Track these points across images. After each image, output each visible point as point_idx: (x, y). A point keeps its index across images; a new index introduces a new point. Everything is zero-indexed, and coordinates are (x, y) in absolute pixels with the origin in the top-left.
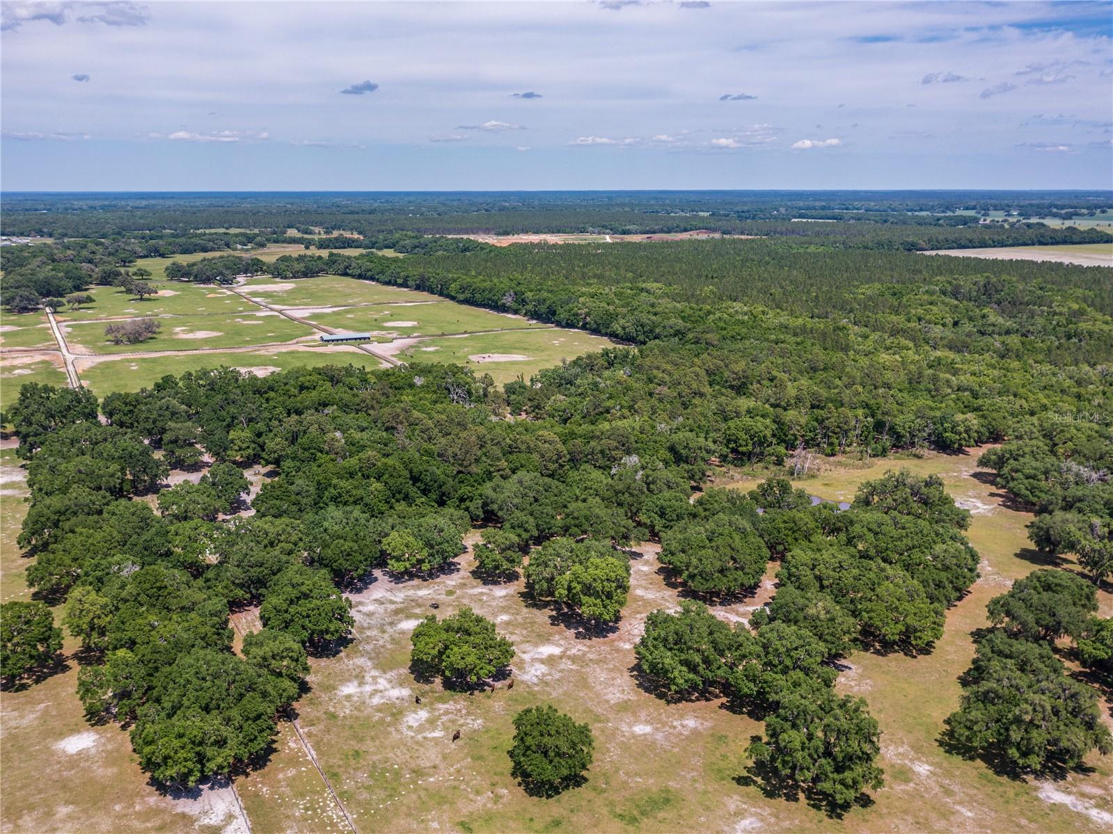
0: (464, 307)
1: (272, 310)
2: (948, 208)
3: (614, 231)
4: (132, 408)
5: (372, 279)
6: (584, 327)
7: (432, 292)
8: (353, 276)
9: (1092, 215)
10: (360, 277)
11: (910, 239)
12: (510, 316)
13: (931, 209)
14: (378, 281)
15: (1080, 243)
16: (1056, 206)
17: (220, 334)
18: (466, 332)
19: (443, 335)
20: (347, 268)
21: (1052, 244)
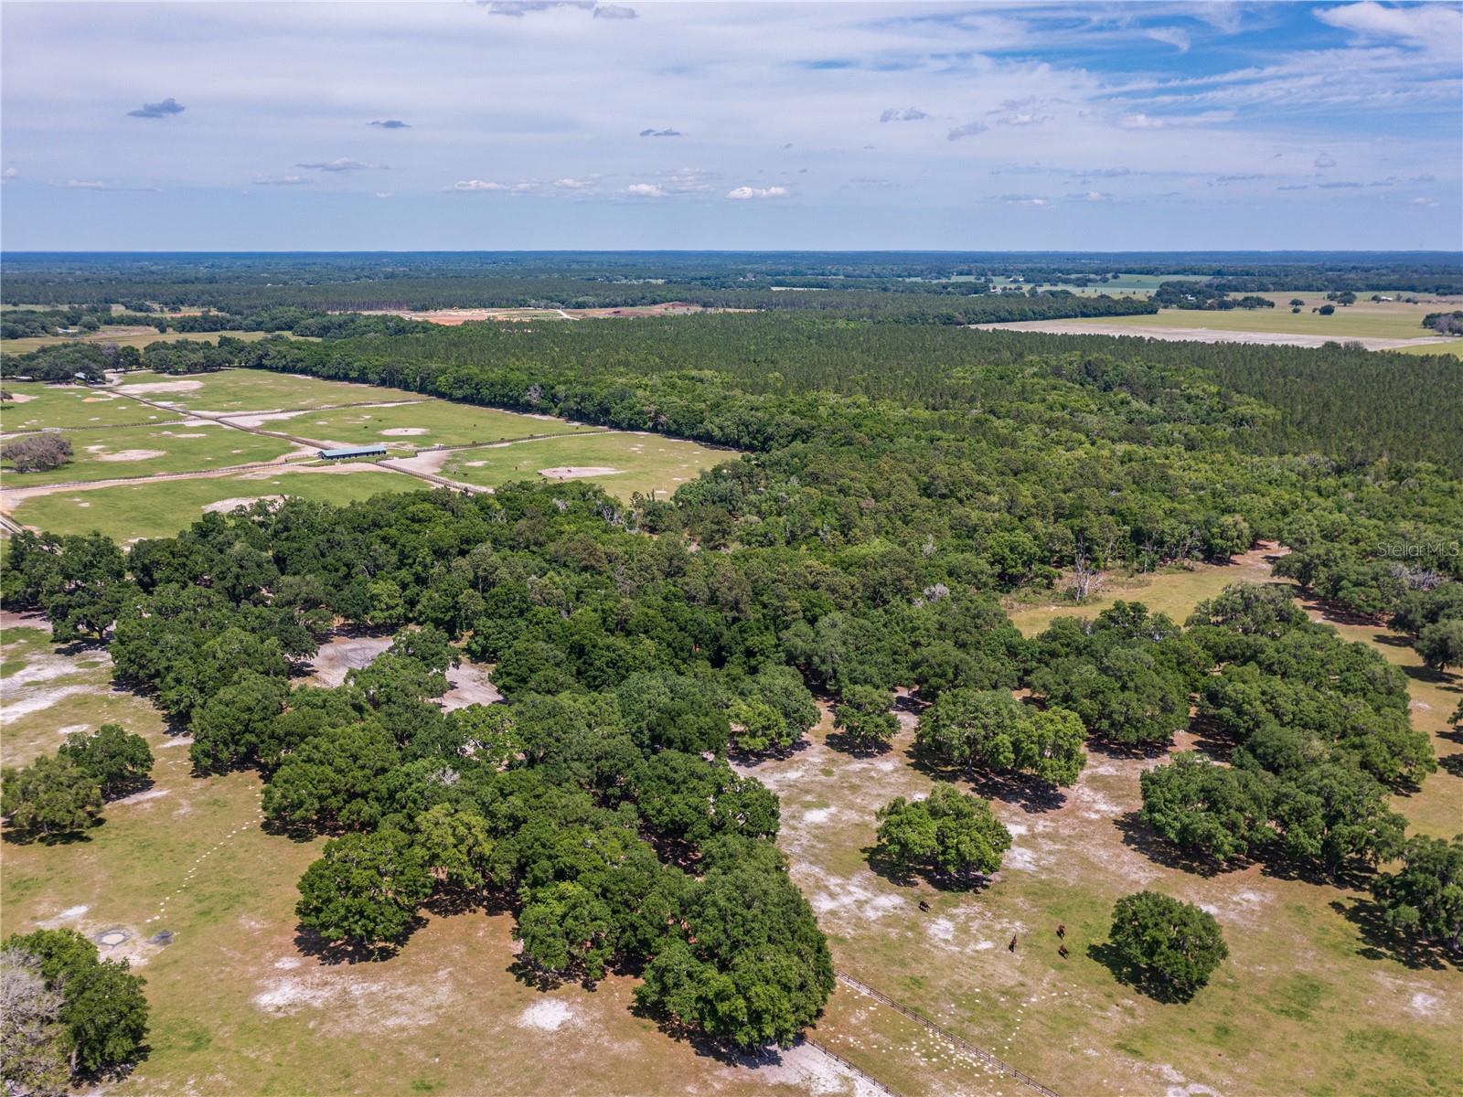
0: (466, 407)
1: (201, 417)
2: (941, 273)
3: (565, 304)
4: (184, 559)
5: (304, 372)
6: (654, 430)
7: (407, 387)
8: (271, 369)
9: (1105, 281)
10: (284, 370)
11: (944, 311)
12: (537, 417)
13: (920, 274)
14: (314, 374)
15: (1123, 314)
16: (1061, 272)
17: (163, 453)
18: (502, 441)
19: (474, 444)
20: (261, 358)
21: (1096, 316)
